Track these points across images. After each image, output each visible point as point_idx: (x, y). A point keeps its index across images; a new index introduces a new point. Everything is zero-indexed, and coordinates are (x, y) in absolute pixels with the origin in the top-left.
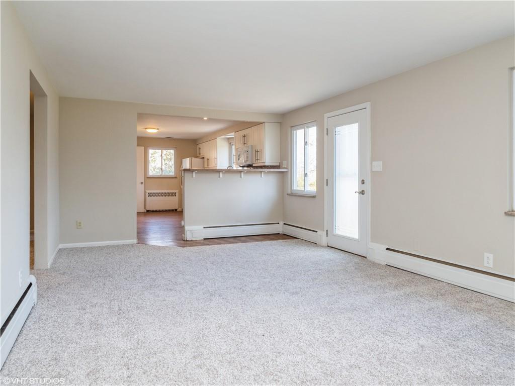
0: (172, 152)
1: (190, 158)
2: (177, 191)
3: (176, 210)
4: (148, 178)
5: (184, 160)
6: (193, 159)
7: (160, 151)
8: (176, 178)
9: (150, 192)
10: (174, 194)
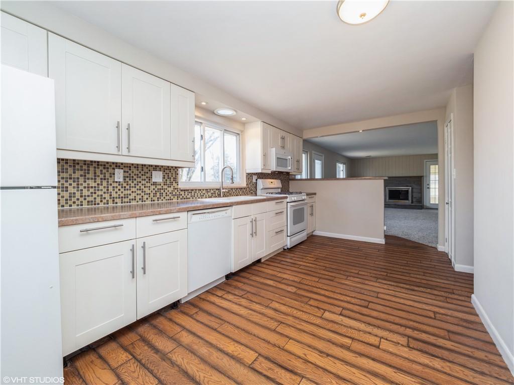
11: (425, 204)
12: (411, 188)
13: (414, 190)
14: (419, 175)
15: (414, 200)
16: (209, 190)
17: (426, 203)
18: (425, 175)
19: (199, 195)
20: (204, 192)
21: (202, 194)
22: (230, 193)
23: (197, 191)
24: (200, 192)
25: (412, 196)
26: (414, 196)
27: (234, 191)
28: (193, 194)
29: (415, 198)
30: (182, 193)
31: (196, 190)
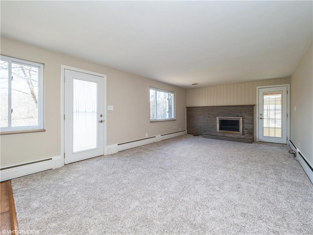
11: (257, 137)
12: (242, 118)
13: (246, 121)
14: (251, 103)
15: (245, 131)
17: (259, 136)
18: (257, 104)
25: (243, 127)
26: (245, 127)
29: (246, 129)
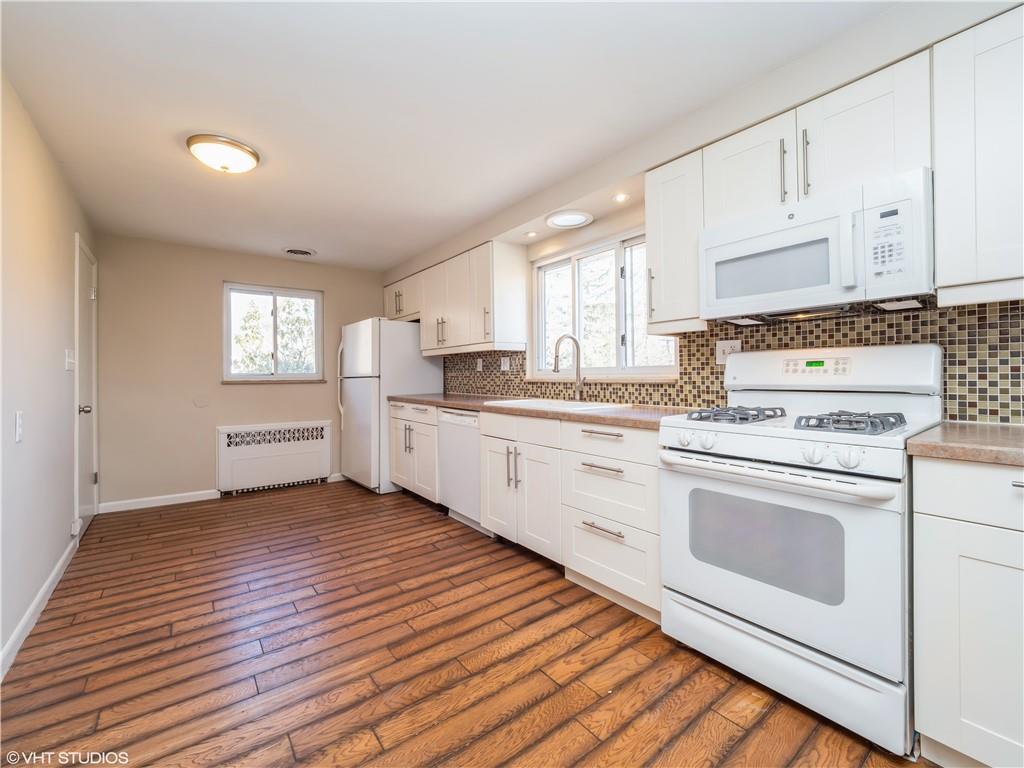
0: (311, 303)
1: (376, 319)
2: (329, 422)
3: (323, 480)
4: (225, 383)
5: (348, 329)
6: (385, 321)
7: (271, 298)
8: (323, 382)
9: (233, 429)
10: (318, 433)
16: (569, 386)
19: (552, 392)
20: (561, 387)
21: (557, 392)
22: (620, 393)
23: (550, 386)
24: (555, 387)
27: (631, 389)
28: (543, 391)
30: (530, 386)
31: (548, 383)
